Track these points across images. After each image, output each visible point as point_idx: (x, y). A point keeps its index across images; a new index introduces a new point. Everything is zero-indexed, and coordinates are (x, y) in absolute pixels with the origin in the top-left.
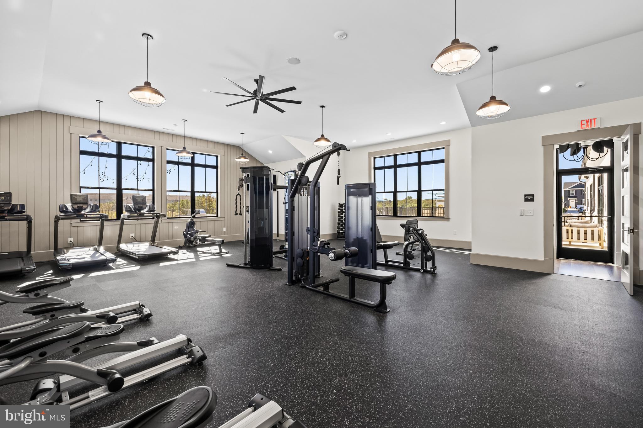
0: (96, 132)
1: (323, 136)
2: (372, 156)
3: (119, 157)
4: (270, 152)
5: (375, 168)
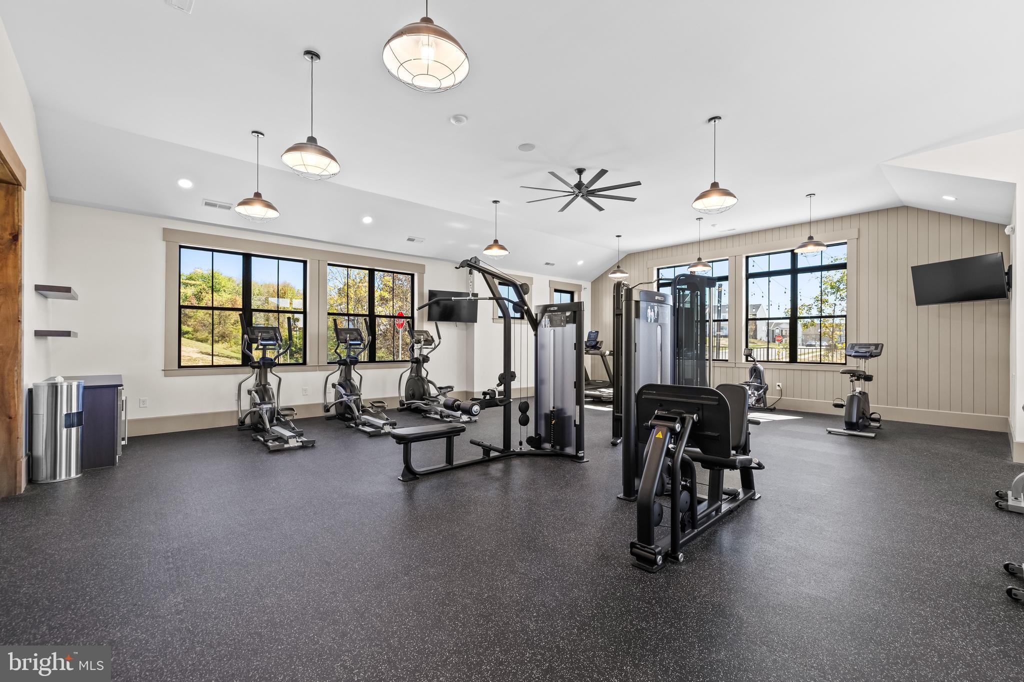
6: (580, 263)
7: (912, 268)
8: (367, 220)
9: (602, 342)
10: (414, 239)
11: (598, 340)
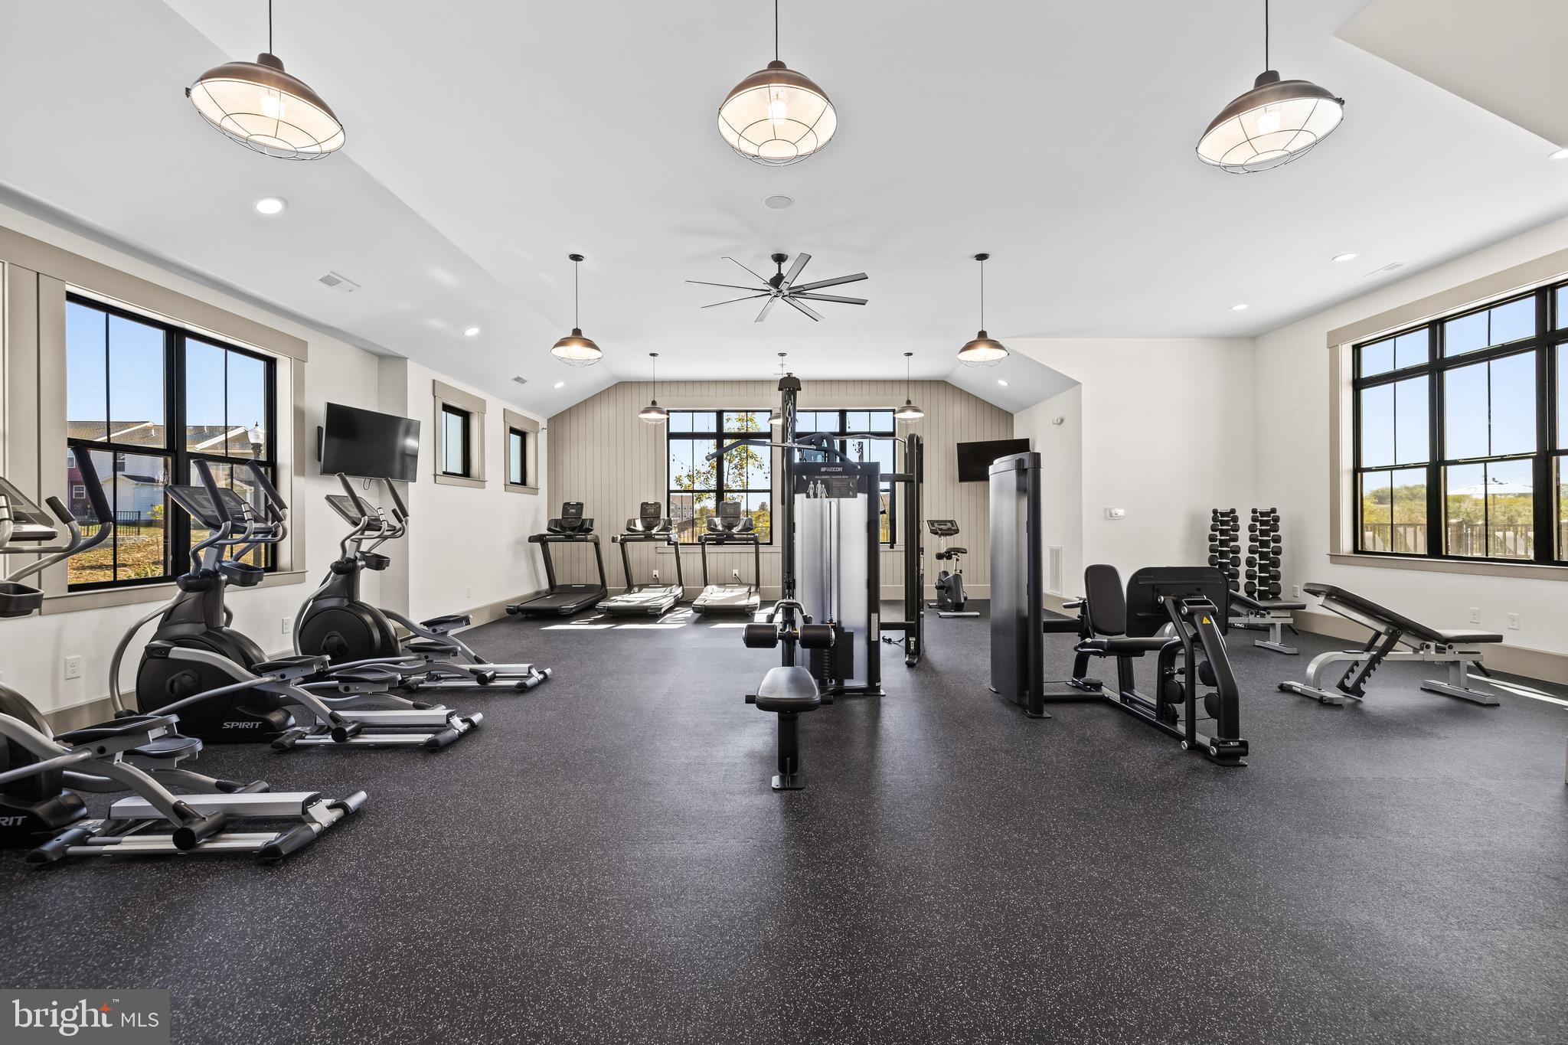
0: (650, 405)
1: (982, 334)
2: (1344, 341)
3: (719, 436)
4: (1003, 383)
5: (1359, 384)
6: (559, 385)
7: (958, 444)
8: (269, 207)
9: (592, 521)
10: (338, 282)
11: (584, 517)
